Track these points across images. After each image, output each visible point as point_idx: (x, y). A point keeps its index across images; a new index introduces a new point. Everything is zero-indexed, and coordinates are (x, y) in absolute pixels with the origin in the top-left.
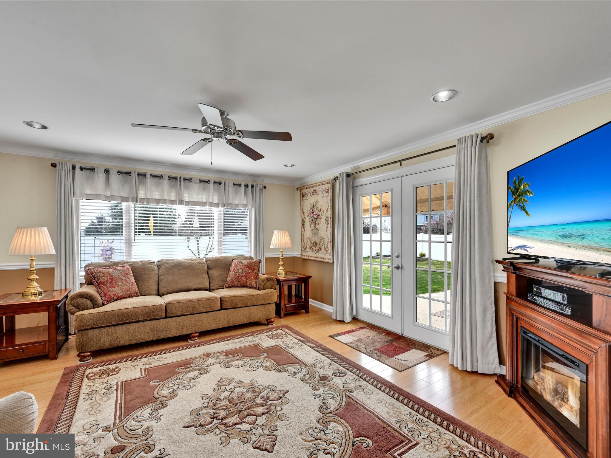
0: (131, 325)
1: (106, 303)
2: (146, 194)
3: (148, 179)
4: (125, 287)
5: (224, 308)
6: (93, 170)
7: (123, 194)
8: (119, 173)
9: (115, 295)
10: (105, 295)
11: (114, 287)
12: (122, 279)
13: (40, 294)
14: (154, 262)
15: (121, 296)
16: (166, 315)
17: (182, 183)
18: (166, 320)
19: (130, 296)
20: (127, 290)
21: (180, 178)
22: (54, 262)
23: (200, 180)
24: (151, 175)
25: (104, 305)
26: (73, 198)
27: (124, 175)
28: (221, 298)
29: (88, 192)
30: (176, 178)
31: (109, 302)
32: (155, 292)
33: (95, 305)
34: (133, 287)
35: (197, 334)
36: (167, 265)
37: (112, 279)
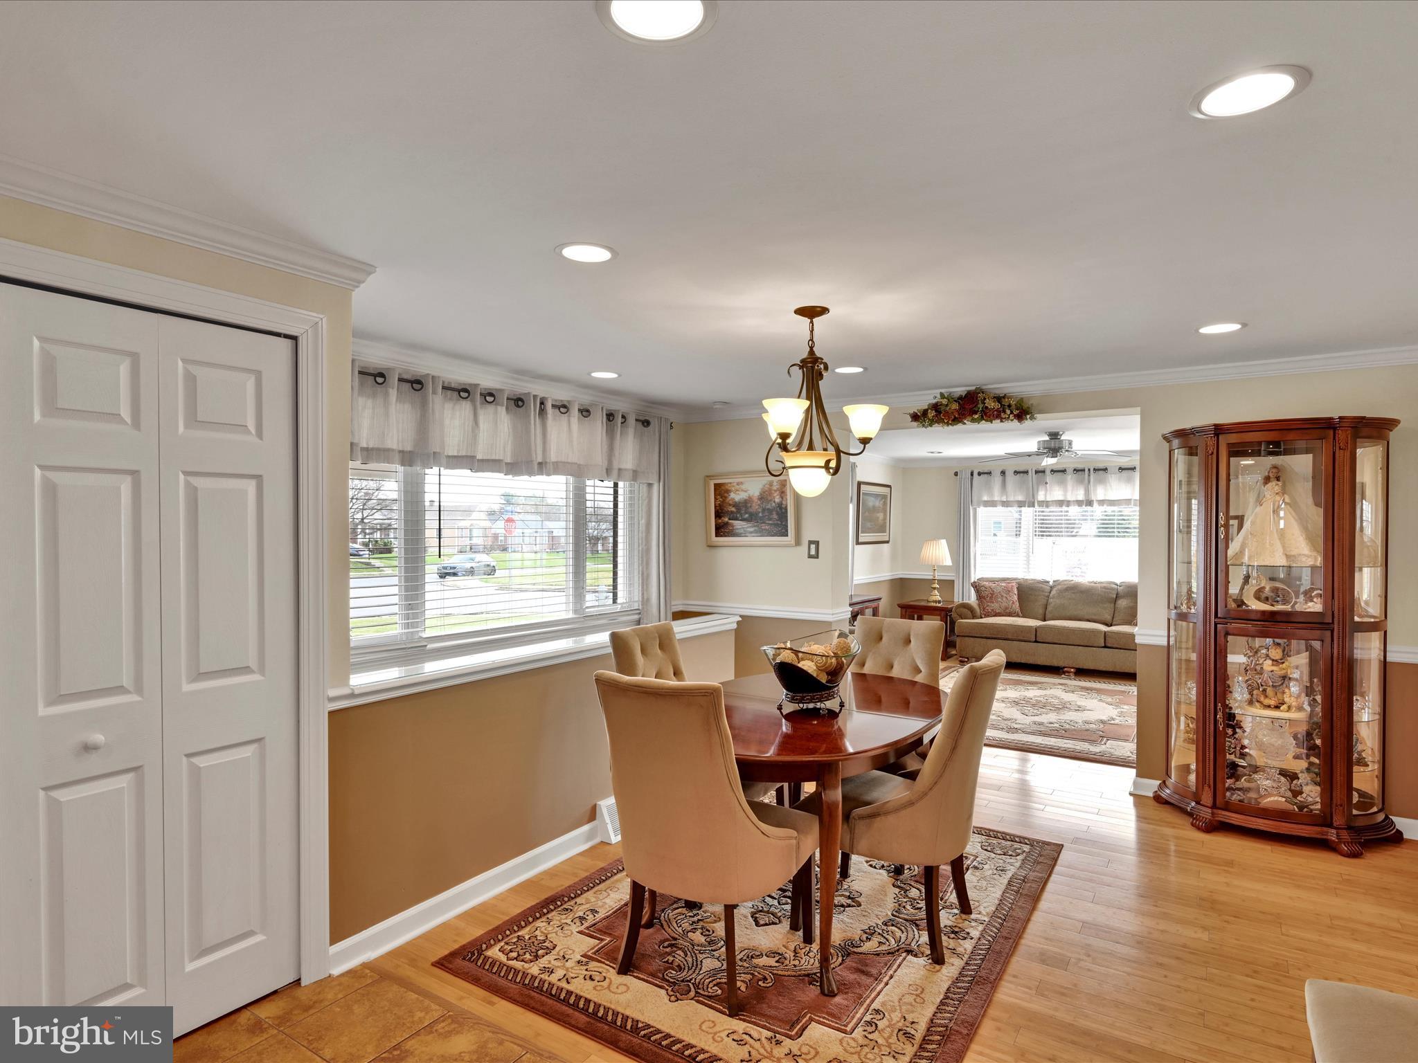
0: (1001, 641)
1: (983, 616)
2: (1046, 496)
3: (1048, 477)
4: (1004, 604)
5: (1109, 645)
6: (989, 473)
7: (1020, 498)
8: (1016, 472)
9: (993, 610)
10: (984, 609)
11: (993, 603)
12: (1002, 596)
13: (939, 602)
14: (1048, 582)
15: (999, 613)
16: (1036, 638)
17: (1092, 476)
18: (1035, 644)
19: (1010, 615)
20: (1006, 608)
21: (1089, 470)
22: (954, 575)
23: (1120, 468)
24: (1052, 471)
25: (981, 618)
26: (971, 507)
27: (1022, 474)
28: (1105, 633)
29: (985, 498)
30: (1084, 470)
31: (987, 615)
32: (1041, 617)
33: (974, 617)
34: (1014, 606)
35: (1072, 670)
36: (1060, 587)
37: (992, 594)
